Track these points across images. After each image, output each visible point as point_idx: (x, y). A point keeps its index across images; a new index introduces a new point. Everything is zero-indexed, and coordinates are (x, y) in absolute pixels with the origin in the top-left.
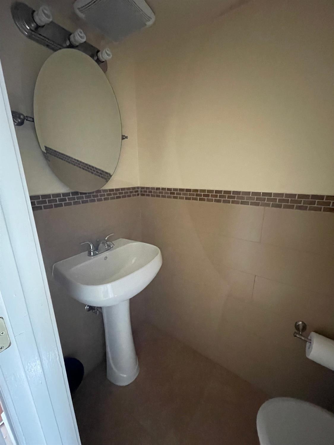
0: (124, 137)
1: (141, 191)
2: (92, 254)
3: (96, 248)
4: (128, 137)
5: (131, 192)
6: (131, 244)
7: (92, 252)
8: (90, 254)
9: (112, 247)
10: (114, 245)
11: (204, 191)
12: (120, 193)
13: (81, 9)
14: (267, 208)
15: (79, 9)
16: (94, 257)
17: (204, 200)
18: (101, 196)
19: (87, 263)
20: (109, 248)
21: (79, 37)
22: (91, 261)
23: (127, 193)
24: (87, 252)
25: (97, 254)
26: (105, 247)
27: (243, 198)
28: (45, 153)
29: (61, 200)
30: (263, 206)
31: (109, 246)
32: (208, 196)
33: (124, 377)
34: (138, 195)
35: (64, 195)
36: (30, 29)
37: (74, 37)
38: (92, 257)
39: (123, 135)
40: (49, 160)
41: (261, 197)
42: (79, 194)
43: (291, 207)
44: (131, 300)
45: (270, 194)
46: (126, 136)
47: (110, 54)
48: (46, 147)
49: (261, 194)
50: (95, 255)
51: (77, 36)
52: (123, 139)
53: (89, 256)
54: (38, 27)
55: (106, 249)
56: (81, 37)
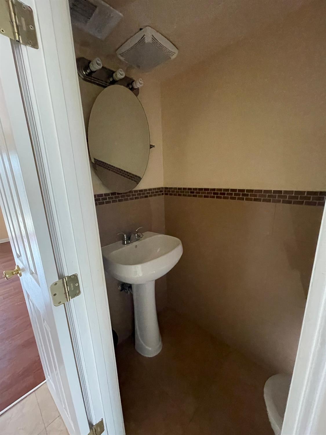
0: (151, 146)
1: (165, 191)
2: (126, 243)
3: (129, 238)
4: (155, 146)
5: (156, 192)
6: (156, 236)
7: (125, 241)
8: (124, 244)
9: (142, 237)
10: (143, 235)
11: (220, 190)
12: (147, 193)
13: (122, 55)
14: (278, 204)
15: (120, 54)
16: (127, 245)
17: (220, 198)
18: (133, 195)
19: (120, 250)
20: (139, 238)
21: (120, 75)
22: (124, 248)
23: (153, 192)
24: (121, 242)
25: (130, 243)
26: (135, 237)
27: (256, 196)
28: (93, 163)
29: (103, 199)
30: (275, 202)
31: (139, 236)
32: (224, 194)
33: (149, 350)
34: (163, 194)
35: (106, 195)
36: (86, 74)
37: (116, 75)
38: (126, 245)
39: (151, 144)
40: (96, 170)
41: (272, 194)
42: (117, 194)
43: (301, 203)
44: (156, 280)
45: (280, 192)
46: (153, 145)
47: (142, 83)
48: (95, 159)
49: (272, 191)
50: (128, 243)
51: (118, 74)
52: (151, 148)
53: (122, 244)
54: (92, 72)
55: (136, 239)
56: (121, 74)
